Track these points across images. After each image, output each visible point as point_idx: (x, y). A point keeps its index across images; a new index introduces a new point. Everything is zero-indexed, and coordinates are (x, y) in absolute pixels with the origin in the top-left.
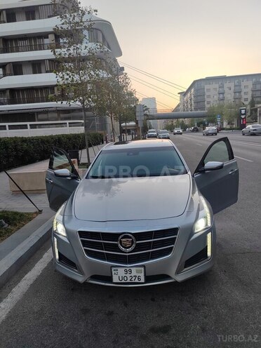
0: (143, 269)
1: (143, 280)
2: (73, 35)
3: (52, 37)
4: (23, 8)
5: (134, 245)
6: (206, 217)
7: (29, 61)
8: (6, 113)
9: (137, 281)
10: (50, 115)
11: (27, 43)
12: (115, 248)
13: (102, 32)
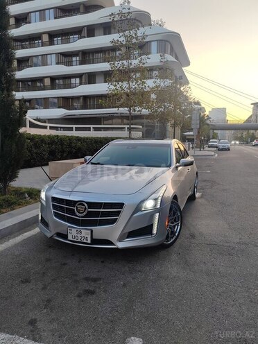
0: (89, 232)
1: (89, 242)
2: (143, 47)
3: (123, 49)
4: (101, 24)
5: (86, 212)
6: (156, 200)
7: (102, 72)
8: (78, 116)
9: (85, 241)
10: (114, 121)
11: (101, 55)
12: (72, 212)
13: (171, 43)
